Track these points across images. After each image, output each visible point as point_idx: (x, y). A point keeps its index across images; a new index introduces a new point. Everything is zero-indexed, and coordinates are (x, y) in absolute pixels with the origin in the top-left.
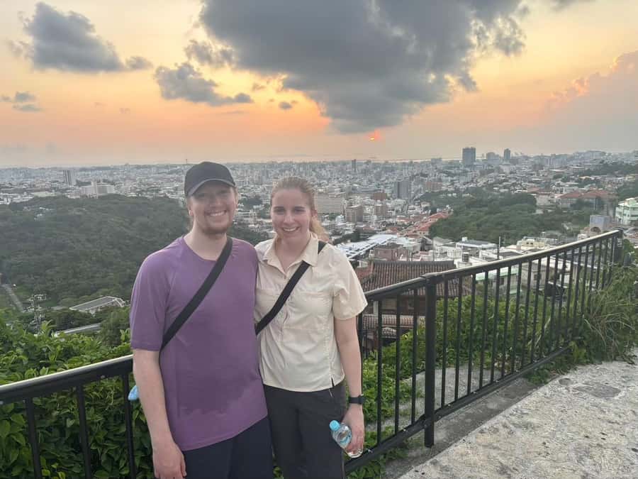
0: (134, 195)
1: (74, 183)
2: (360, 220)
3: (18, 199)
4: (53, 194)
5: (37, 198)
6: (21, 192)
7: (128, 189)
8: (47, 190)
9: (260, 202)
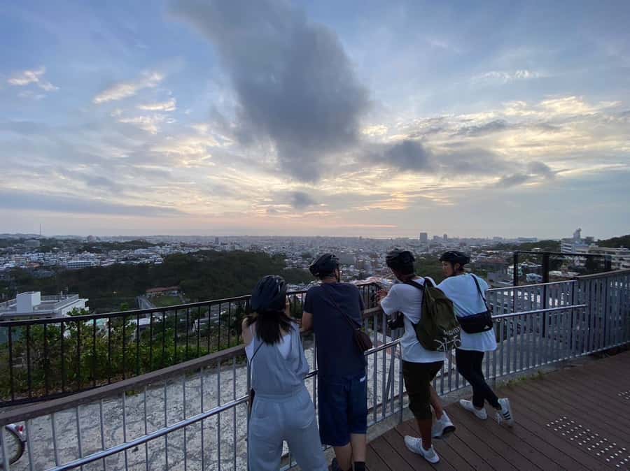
0: (248, 251)
1: (220, 243)
2: (364, 269)
3: (192, 251)
4: (209, 249)
5: (201, 251)
6: (193, 247)
7: (246, 248)
8: (207, 247)
9: (310, 257)
